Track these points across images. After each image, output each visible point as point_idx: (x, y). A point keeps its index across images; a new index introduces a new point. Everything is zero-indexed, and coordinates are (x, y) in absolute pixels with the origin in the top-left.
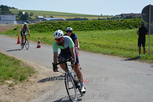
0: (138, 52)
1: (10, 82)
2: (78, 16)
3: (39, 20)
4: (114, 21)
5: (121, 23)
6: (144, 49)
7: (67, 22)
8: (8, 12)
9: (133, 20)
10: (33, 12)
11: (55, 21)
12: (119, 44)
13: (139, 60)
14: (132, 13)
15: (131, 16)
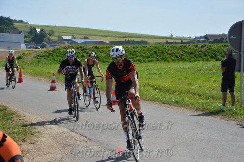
0: (221, 102)
2: (131, 37)
3: (64, 43)
4: (189, 46)
5: (201, 51)
6: (233, 97)
7: (109, 47)
8: (11, 28)
9: (223, 46)
10: (54, 29)
11: (88, 45)
12: (191, 87)
13: (221, 116)
14: (223, 34)
15: (222, 38)
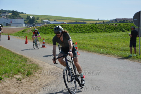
0: (129, 52)
1: (18, 77)
3: (44, 24)
4: (109, 24)
5: (115, 27)
6: (135, 50)
7: (68, 25)
8: (18, 16)
9: (126, 24)
10: (39, 17)
12: (113, 45)
13: (130, 59)
14: (124, 18)
15: (124, 20)
